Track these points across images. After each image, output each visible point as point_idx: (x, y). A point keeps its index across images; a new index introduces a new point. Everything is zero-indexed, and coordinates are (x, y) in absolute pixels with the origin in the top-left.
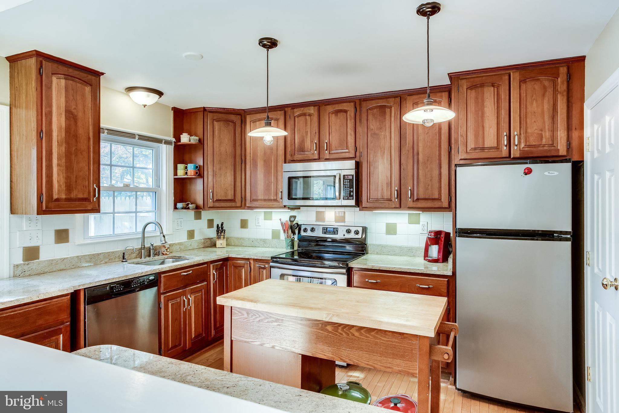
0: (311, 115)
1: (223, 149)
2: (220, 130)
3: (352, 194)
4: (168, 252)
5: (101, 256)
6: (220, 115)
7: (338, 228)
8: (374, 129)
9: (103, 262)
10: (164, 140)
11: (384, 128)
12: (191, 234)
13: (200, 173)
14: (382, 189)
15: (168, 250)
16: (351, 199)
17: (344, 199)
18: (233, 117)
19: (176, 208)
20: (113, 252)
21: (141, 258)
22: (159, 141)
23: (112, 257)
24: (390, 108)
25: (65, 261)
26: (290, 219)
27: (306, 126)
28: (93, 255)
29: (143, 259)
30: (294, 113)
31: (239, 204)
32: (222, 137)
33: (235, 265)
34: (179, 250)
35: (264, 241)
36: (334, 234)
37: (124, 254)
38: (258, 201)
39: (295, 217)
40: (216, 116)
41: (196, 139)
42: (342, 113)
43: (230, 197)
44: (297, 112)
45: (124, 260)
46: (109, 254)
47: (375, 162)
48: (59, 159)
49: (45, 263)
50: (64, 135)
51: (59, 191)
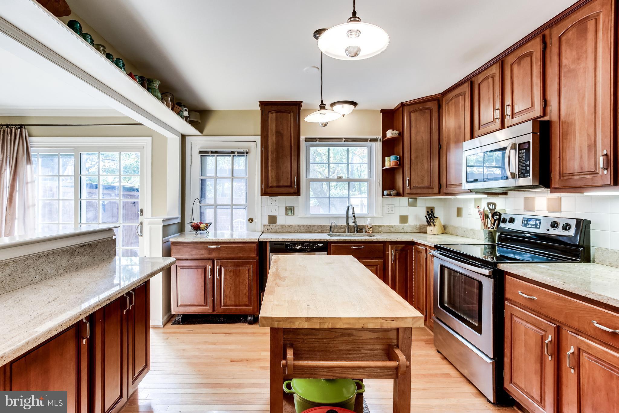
0: (493, 76)
1: (419, 138)
2: (416, 120)
3: (528, 169)
4: (371, 231)
5: (316, 227)
6: (416, 106)
7: (541, 219)
8: (568, 64)
9: (317, 231)
10: (370, 138)
11: (585, 56)
12: (404, 219)
13: (400, 163)
14: (581, 157)
15: (371, 230)
16: (527, 177)
17: (519, 177)
18: (430, 105)
20: (325, 226)
22: (366, 140)
23: (324, 229)
25: (291, 227)
26: (489, 207)
27: (489, 92)
28: (310, 225)
29: (347, 233)
30: (478, 80)
31: (436, 190)
32: (418, 126)
33: (417, 250)
34: (389, 231)
35: (473, 231)
36: (536, 227)
37: (330, 227)
38: (452, 187)
39: (495, 204)
40: (411, 108)
41: (396, 133)
42: (525, 59)
43: (426, 183)
44: (481, 77)
45: (330, 232)
46: (321, 226)
48: (272, 162)
49: (280, 226)
50: (275, 147)
51: (272, 182)
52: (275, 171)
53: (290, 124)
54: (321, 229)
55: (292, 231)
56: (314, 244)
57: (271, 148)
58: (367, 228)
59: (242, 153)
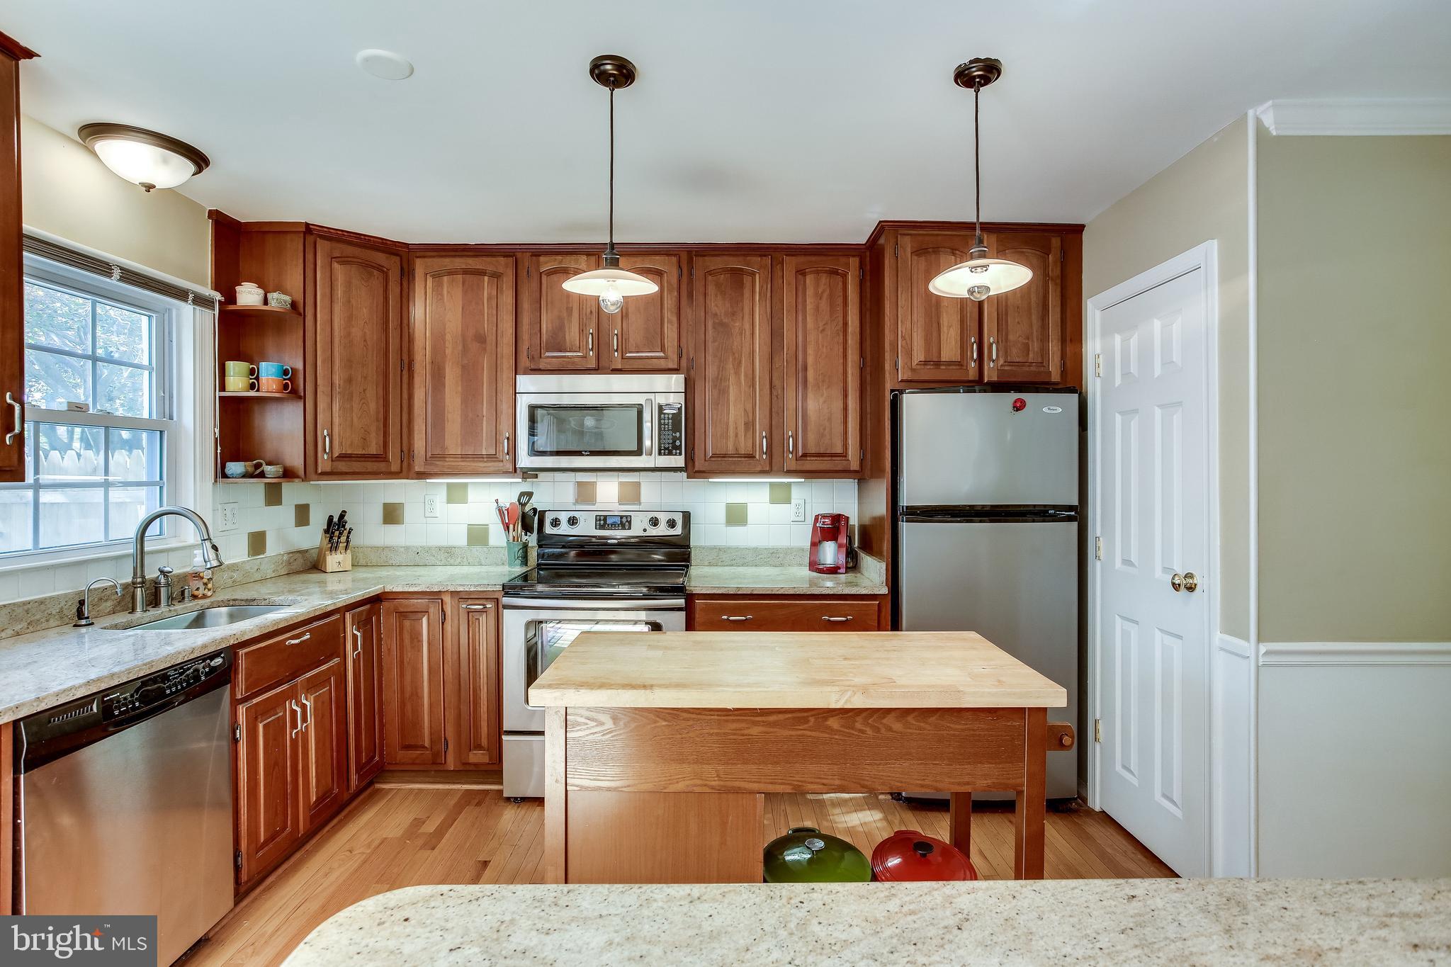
1: (356, 332)
2: (348, 285)
3: (678, 443)
4: (209, 590)
6: (349, 250)
7: (629, 516)
8: (719, 314)
10: (193, 292)
11: (741, 315)
12: (257, 542)
14: (736, 436)
15: (210, 586)
16: (676, 455)
17: (660, 454)
18: (381, 258)
19: (222, 474)
21: (133, 610)
22: (180, 293)
24: (753, 274)
26: (519, 500)
29: (138, 613)
30: (538, 265)
31: (395, 467)
32: (353, 302)
33: (402, 610)
35: (448, 551)
36: (624, 528)
37: (80, 602)
38: (447, 459)
39: (530, 495)
40: (339, 249)
41: (285, 301)
43: (373, 449)
44: (547, 263)
45: (82, 622)
47: (721, 380)
58: (197, 584)
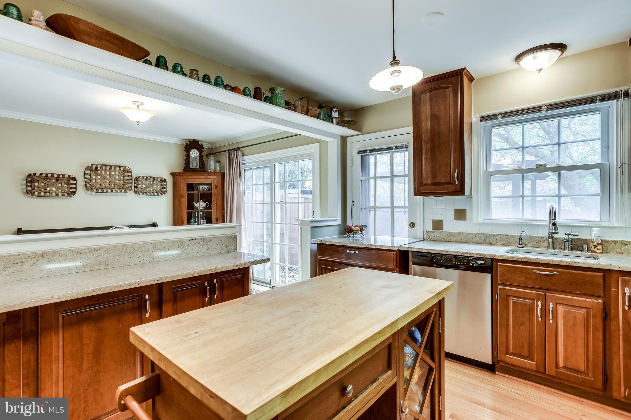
4: (598, 249)
15: (599, 247)
23: (511, 241)
25: (461, 235)
28: (489, 235)
29: (549, 250)
37: (519, 238)
45: (519, 246)
48: (426, 154)
49: (446, 233)
50: (429, 135)
51: (427, 178)
52: (430, 165)
53: (448, 102)
54: (504, 241)
55: (463, 240)
56: (471, 260)
57: (425, 137)
58: (591, 245)
59: (400, 147)
